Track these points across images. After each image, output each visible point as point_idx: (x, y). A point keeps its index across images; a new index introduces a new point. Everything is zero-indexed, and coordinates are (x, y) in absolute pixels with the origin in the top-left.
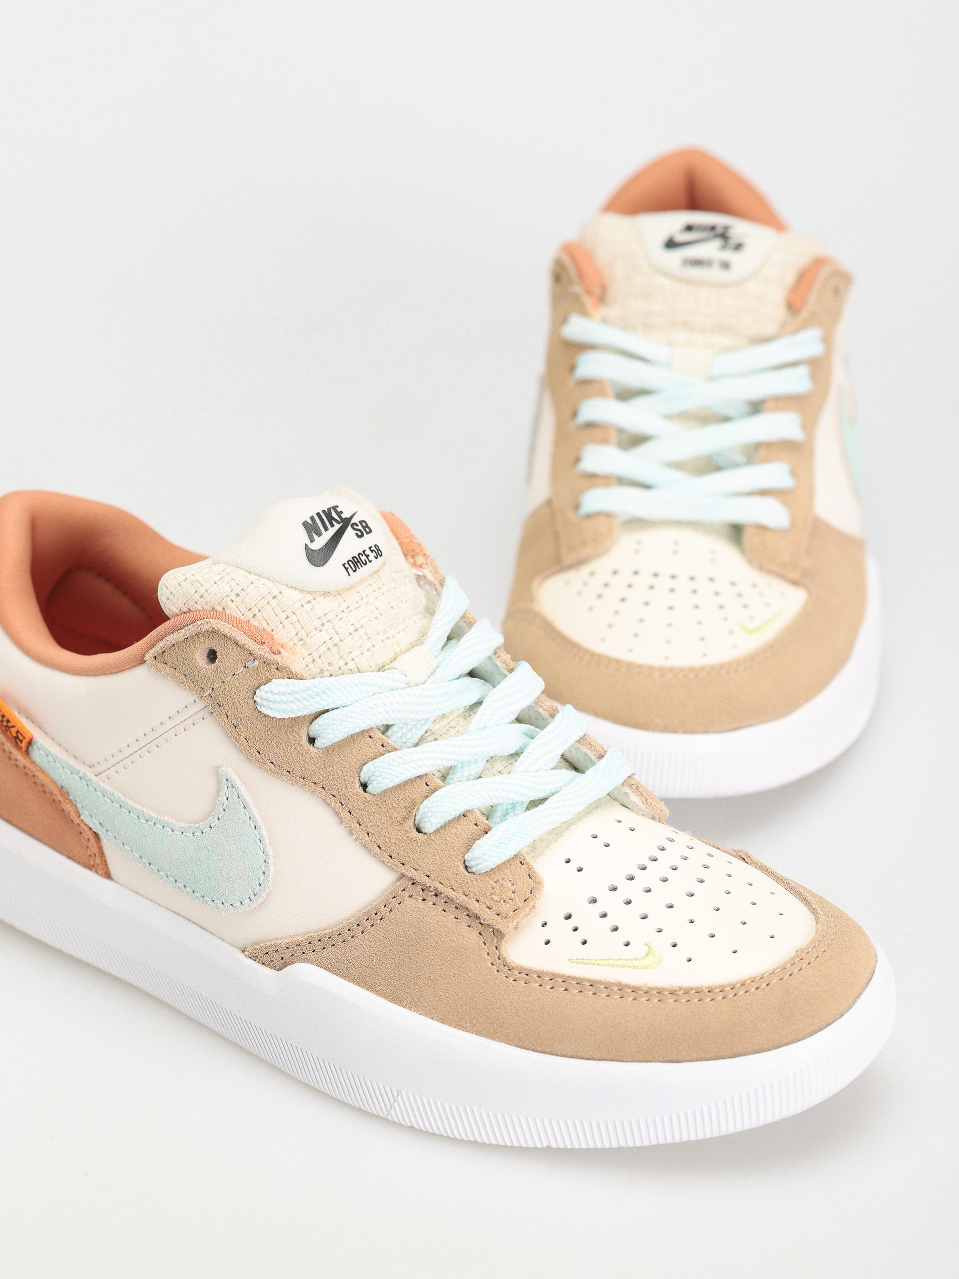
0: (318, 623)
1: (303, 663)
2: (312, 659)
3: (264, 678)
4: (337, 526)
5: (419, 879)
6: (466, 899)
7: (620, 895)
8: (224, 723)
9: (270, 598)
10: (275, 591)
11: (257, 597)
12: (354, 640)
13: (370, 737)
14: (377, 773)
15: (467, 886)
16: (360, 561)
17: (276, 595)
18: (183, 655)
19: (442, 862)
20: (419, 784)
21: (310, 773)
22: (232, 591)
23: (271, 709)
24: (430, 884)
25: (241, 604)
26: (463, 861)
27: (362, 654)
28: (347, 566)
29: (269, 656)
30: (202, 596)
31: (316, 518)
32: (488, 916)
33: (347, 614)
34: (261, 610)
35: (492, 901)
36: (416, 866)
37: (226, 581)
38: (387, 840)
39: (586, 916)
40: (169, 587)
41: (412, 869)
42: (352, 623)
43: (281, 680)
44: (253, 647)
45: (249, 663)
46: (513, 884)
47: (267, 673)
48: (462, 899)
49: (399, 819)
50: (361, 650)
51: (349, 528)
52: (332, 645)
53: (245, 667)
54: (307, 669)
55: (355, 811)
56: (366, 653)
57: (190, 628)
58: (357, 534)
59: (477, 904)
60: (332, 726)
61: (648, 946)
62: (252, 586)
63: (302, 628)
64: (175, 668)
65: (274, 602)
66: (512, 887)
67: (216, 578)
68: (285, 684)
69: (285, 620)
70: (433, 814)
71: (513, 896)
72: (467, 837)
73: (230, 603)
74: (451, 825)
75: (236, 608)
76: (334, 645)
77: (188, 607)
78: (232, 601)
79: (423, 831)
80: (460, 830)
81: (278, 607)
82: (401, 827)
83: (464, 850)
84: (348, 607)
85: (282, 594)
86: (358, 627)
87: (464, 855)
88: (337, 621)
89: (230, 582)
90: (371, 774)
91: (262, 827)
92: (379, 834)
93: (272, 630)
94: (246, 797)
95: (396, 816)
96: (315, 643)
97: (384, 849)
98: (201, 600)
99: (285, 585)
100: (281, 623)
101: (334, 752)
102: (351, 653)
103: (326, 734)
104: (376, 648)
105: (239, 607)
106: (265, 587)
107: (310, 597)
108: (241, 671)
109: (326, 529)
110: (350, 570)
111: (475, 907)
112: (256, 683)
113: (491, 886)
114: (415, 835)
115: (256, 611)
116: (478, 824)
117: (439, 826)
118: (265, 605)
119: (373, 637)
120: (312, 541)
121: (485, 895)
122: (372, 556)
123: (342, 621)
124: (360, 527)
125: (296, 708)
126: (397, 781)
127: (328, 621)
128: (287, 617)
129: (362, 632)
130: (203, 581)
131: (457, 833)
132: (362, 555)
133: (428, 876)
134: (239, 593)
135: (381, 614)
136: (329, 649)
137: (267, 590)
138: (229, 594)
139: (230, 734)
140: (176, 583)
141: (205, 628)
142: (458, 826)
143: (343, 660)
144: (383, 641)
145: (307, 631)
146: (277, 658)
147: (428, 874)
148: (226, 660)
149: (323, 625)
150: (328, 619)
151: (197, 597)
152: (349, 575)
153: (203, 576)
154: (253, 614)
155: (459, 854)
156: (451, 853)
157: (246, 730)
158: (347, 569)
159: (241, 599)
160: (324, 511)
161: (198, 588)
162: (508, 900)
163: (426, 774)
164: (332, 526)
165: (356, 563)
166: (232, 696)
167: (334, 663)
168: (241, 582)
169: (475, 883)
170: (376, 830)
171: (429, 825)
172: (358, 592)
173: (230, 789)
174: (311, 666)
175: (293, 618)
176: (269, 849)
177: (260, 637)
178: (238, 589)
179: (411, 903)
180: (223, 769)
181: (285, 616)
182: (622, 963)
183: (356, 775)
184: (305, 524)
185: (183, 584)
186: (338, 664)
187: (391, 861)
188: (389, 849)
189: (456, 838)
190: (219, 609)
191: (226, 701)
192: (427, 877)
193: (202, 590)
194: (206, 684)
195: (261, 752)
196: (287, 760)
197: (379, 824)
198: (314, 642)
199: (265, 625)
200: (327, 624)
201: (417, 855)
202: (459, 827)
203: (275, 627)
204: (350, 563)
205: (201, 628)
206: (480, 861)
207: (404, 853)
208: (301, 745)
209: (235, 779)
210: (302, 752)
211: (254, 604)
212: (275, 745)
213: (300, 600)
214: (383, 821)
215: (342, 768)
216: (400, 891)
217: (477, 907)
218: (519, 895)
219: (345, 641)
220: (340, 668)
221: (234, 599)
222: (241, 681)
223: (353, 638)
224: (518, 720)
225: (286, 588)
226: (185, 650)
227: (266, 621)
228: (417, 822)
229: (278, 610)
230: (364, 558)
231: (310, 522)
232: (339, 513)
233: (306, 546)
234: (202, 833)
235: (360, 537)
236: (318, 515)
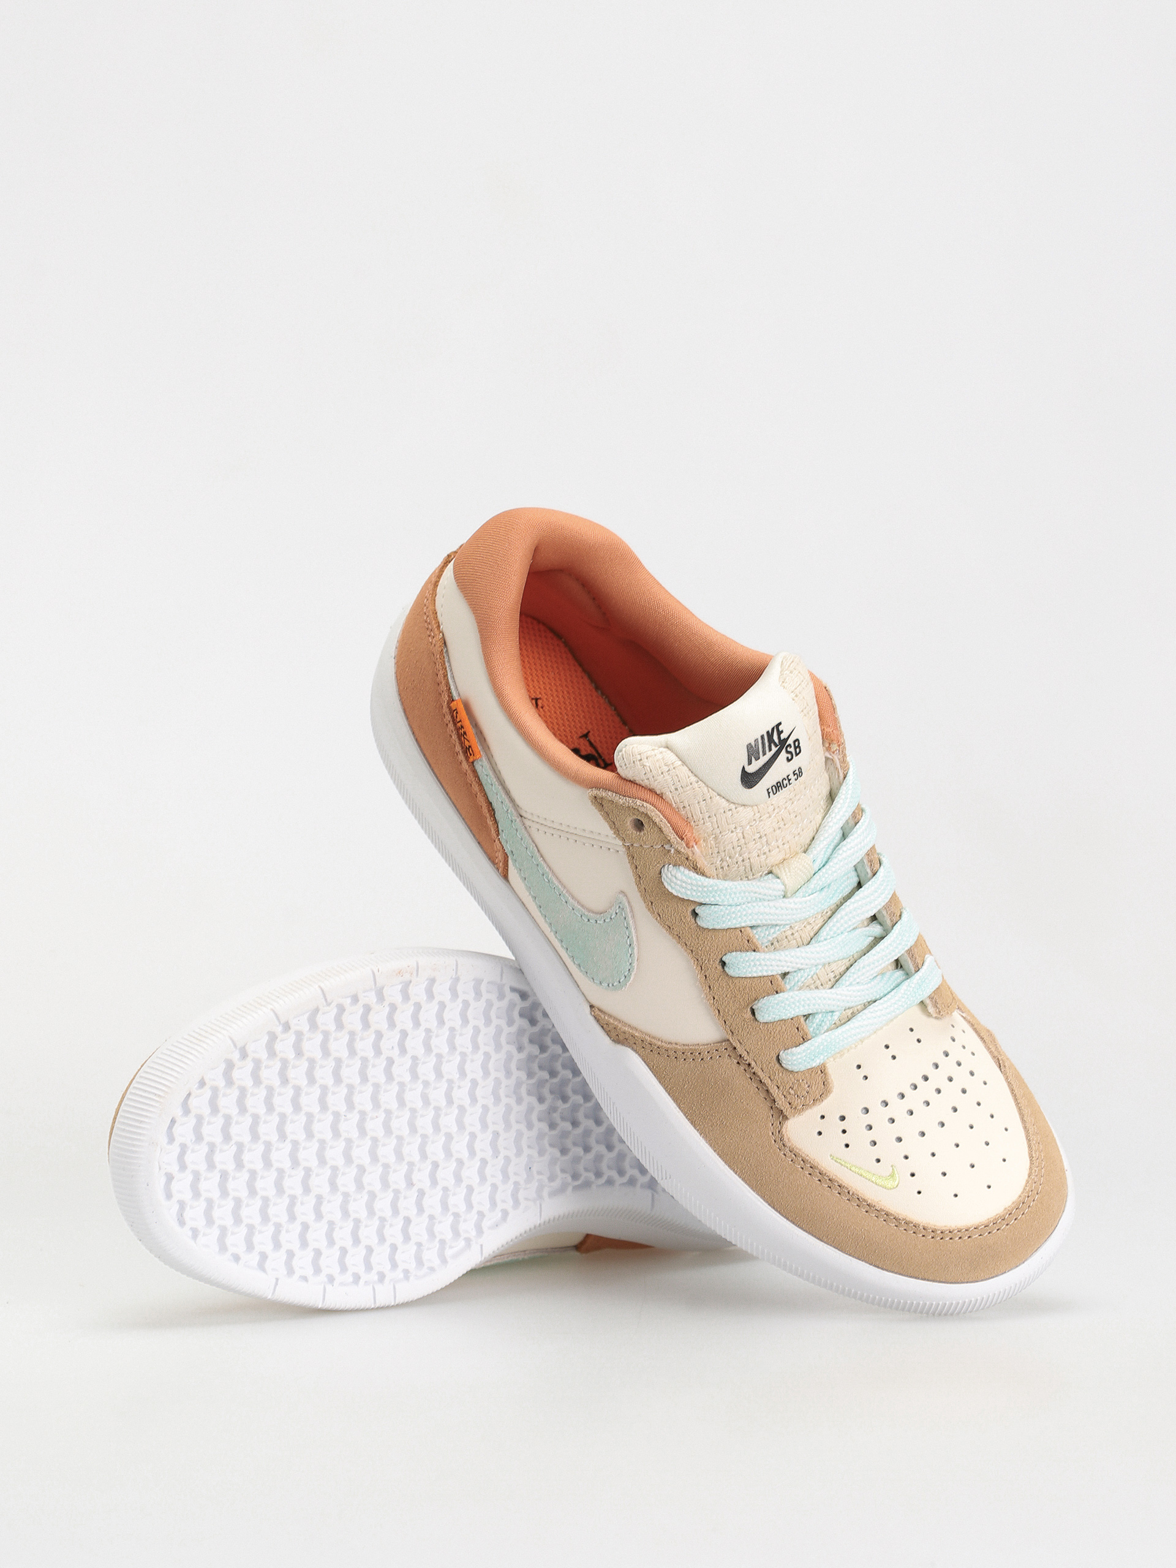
0: (732, 827)
1: (710, 851)
2: (717, 851)
3: (673, 862)
4: (775, 749)
5: (740, 1051)
6: (770, 1082)
7: (888, 1112)
9: (702, 799)
10: (707, 796)
11: (691, 795)
13: (741, 931)
14: (738, 963)
15: (774, 1074)
16: (782, 785)
17: (707, 798)
19: (762, 1048)
21: (685, 937)
23: (672, 887)
24: (747, 1058)
26: (778, 1054)
27: (759, 855)
28: (770, 790)
29: (684, 849)
31: (760, 740)
32: (781, 1103)
35: (788, 1093)
36: (741, 1041)
38: (726, 1010)
39: (856, 1122)
41: (738, 1041)
43: (687, 870)
44: (674, 839)
45: (666, 846)
46: (809, 1086)
47: (677, 860)
48: (767, 1081)
50: (759, 853)
51: (784, 750)
53: (662, 846)
55: (709, 979)
56: (762, 856)
57: (630, 801)
58: (788, 758)
59: (777, 1089)
61: (893, 1169)
62: (690, 786)
63: (718, 827)
64: (608, 815)
65: (703, 803)
66: (808, 1088)
68: (689, 875)
69: (707, 818)
70: (770, 1010)
71: (805, 1095)
72: (787, 1038)
75: (672, 798)
76: (738, 846)
77: (635, 779)
78: (671, 792)
79: (757, 1017)
83: (782, 1046)
85: (712, 799)
87: (780, 1051)
88: (747, 827)
90: (732, 961)
91: (636, 948)
92: (722, 1002)
93: (693, 823)
94: (630, 922)
97: (722, 1015)
98: (647, 781)
99: (716, 792)
100: (703, 819)
101: (709, 933)
105: (675, 798)
106: (701, 790)
107: (732, 806)
108: (658, 847)
109: (764, 754)
110: (771, 794)
111: (774, 1091)
112: (666, 861)
113: (792, 1082)
114: (750, 1017)
116: (800, 1029)
117: (770, 1021)
120: (750, 763)
121: (785, 1086)
122: (793, 779)
124: (792, 749)
125: (692, 894)
126: (749, 975)
127: (741, 826)
128: (710, 817)
129: (764, 839)
132: (786, 779)
133: (748, 1052)
137: (701, 792)
141: (642, 810)
142: (784, 1026)
143: (741, 858)
144: (778, 847)
145: (721, 830)
146: (690, 851)
147: (749, 1050)
148: (649, 835)
149: (735, 828)
151: (644, 778)
152: (769, 797)
153: (654, 763)
154: (683, 806)
155: (777, 1048)
156: (772, 1045)
157: (647, 885)
158: (769, 793)
159: (679, 792)
160: (768, 732)
161: (647, 772)
162: (801, 1096)
164: (770, 750)
165: (779, 787)
167: (734, 858)
168: (683, 779)
169: (781, 1074)
170: (721, 999)
171: (764, 1017)
173: (621, 909)
174: (715, 855)
175: (714, 819)
176: (635, 964)
177: (682, 831)
178: (678, 785)
179: (727, 1061)
180: (620, 895)
181: (708, 816)
182: (869, 1176)
183: (721, 955)
184: (749, 747)
186: (737, 860)
187: (724, 1026)
188: (726, 1017)
189: (779, 1034)
190: (659, 792)
191: (639, 858)
192: (746, 1052)
194: (628, 839)
195: (653, 904)
196: (672, 919)
197: (725, 996)
200: (738, 828)
201: (745, 1033)
204: (774, 788)
206: (791, 1062)
207: (736, 1026)
208: (686, 917)
209: (627, 906)
210: (685, 921)
211: (687, 800)
212: (665, 907)
213: (724, 807)
215: (711, 946)
216: (723, 1049)
217: (776, 1091)
218: (810, 1095)
219: (749, 844)
220: (737, 863)
222: (656, 854)
223: (756, 843)
225: (717, 795)
226: (620, 811)
227: (692, 814)
228: (753, 1007)
229: (704, 809)
230: (785, 782)
231: (753, 744)
232: (780, 733)
233: (744, 768)
234: (589, 920)
235: (789, 760)
236: (762, 737)
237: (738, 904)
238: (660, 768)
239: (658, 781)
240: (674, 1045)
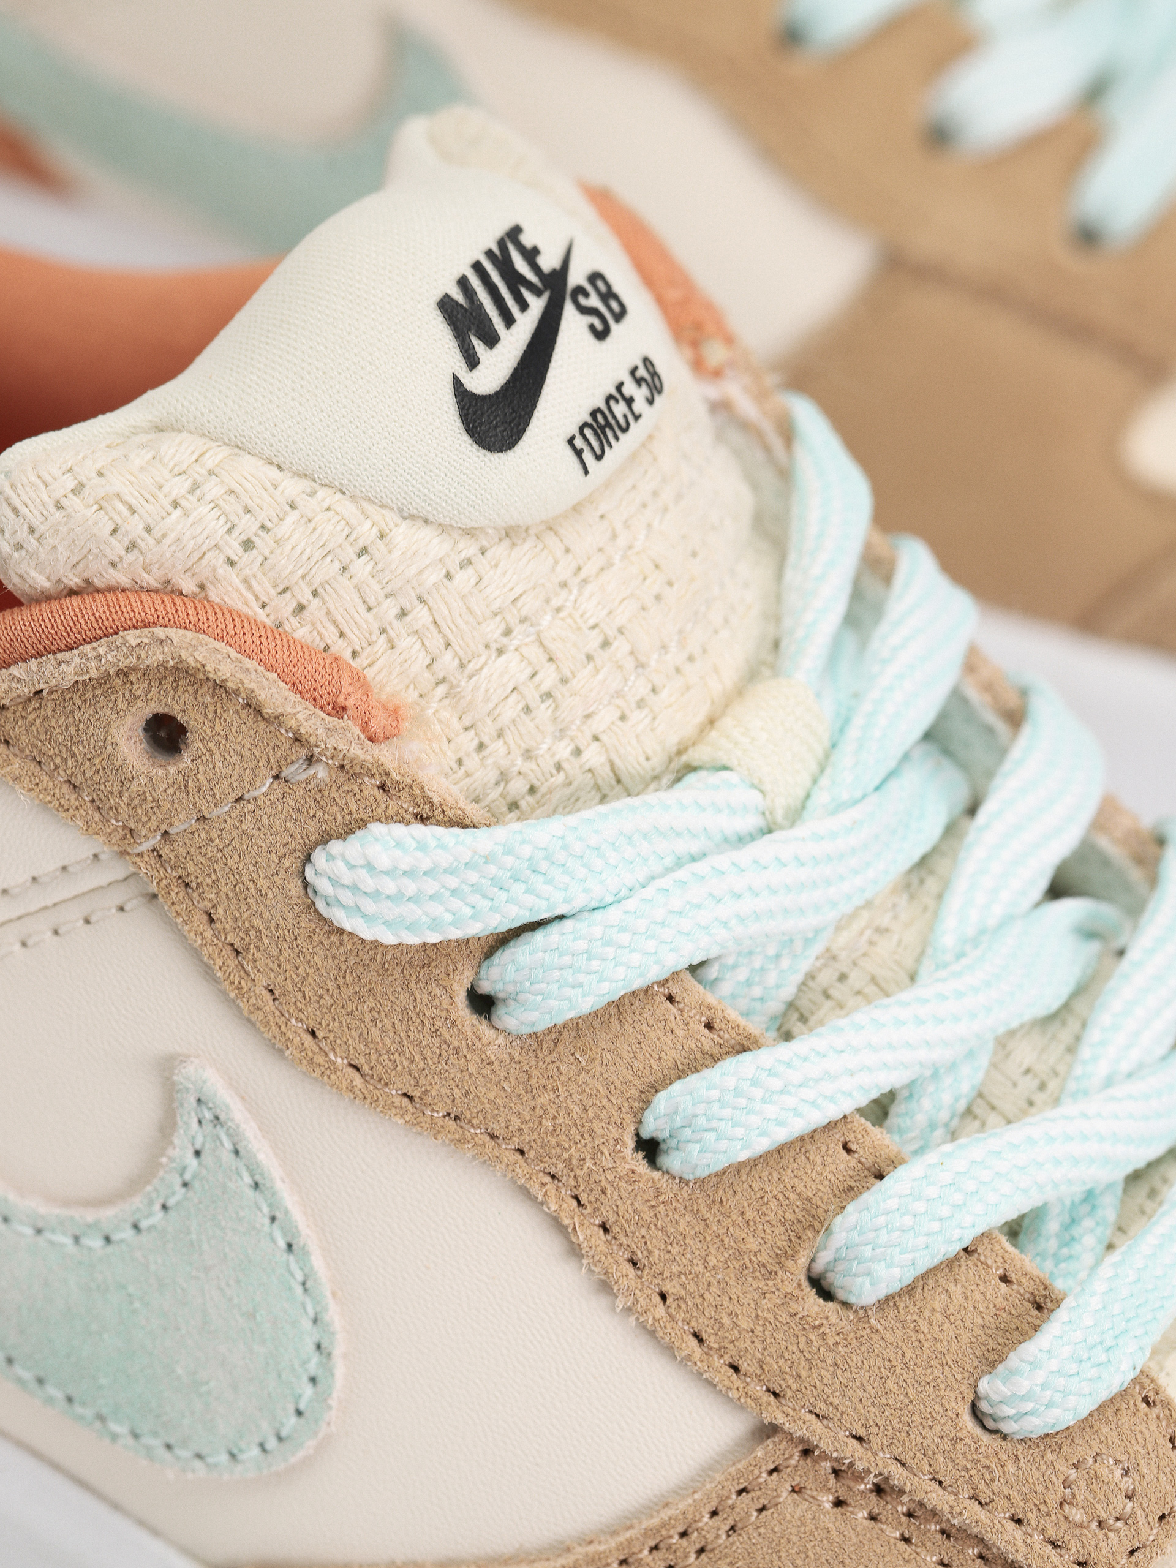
0: (493, 630)
1: (449, 753)
2: (476, 743)
3: (339, 816)
4: (537, 305)
5: (831, 1448)
6: (982, 1514)
8: (199, 938)
9: (350, 552)
10: (366, 533)
11: (308, 550)
12: (600, 677)
13: (670, 998)
14: (702, 1121)
15: (987, 1476)
16: (612, 422)
17: (367, 543)
18: (73, 730)
19: (907, 1401)
20: (824, 1148)
21: (479, 1108)
22: (230, 530)
23: (364, 916)
24: (867, 1465)
25: (259, 575)
26: (972, 1397)
27: (623, 718)
28: (579, 443)
29: (359, 753)
30: (132, 546)
31: (475, 282)
33: (575, 592)
34: (320, 590)
35: (1064, 1525)
36: (822, 1407)
37: (208, 498)
38: (726, 1321)
40: (23, 510)
41: (809, 1417)
42: (591, 622)
43: (399, 829)
44: (311, 722)
45: (292, 768)
46: (1126, 1472)
47: (351, 802)
48: (971, 1515)
49: (764, 1258)
50: (618, 707)
51: (569, 309)
52: (537, 697)
53: (277, 777)
54: (461, 772)
55: (622, 1228)
56: (635, 716)
57: (102, 651)
58: (592, 327)
59: (1018, 1533)
60: (557, 973)
62: (293, 516)
63: (448, 645)
64: (40, 763)
65: (362, 568)
66: (1126, 1479)
67: (178, 487)
68: (414, 845)
69: (396, 623)
70: (878, 1251)
71: (1128, 1509)
72: (980, 1321)
73: (223, 570)
74: (931, 1283)
75: (242, 588)
76: (541, 697)
77: (86, 575)
78: (231, 563)
79: (841, 1295)
80: (958, 1299)
81: (373, 583)
82: (771, 1283)
83: (976, 1363)
84: (579, 569)
85: (386, 540)
86: (611, 633)
87: (976, 1381)
88: (548, 617)
89: (222, 503)
90: (679, 1122)
91: (313, 1247)
92: (699, 1301)
93: (355, 654)
94: (261, 1157)
95: (755, 1248)
96: (487, 691)
97: (716, 1346)
98: (131, 557)
99: (392, 509)
100: (383, 631)
101: (560, 1048)
102: (588, 716)
103: (539, 998)
104: (664, 694)
105: (254, 583)
106: (334, 521)
107: (469, 549)
108: (264, 789)
109: (509, 321)
110: (587, 456)
112: (313, 829)
113: (1062, 1478)
114: (816, 1308)
115: (304, 595)
116: (1013, 1277)
117: (896, 1287)
118: (334, 578)
119: (653, 663)
120: (472, 362)
121: (1042, 1507)
122: (639, 394)
123: (562, 614)
124: (594, 301)
125: (448, 917)
126: (763, 1145)
127: (523, 620)
128: (403, 614)
129: (621, 647)
130: (136, 499)
131: (952, 1310)
132: (617, 401)
133: (860, 1439)
134: (254, 539)
135: (670, 584)
136: (527, 709)
137: (339, 528)
138: (221, 543)
139: (219, 974)
140: (46, 498)
141: (155, 657)
142: (952, 1287)
143: (566, 741)
144: (678, 670)
145: (461, 653)
146: (384, 755)
147: (862, 1432)
148: (217, 756)
149: (508, 632)
150: (524, 613)
151: (117, 547)
152: (586, 472)
153: (132, 479)
154: (294, 604)
155: (959, 1377)
156: (936, 1374)
157: (275, 967)
158: (579, 453)
159: (260, 559)
160: (489, 253)
161: (119, 521)
162: (1111, 1522)
163: (845, 1117)
164: (524, 306)
165: (603, 429)
166: (231, 863)
167: (541, 752)
168: (258, 501)
169: (1011, 1467)
170: (692, 1287)
171: (868, 1286)
172: (602, 517)
173: (208, 1127)
174: (472, 762)
175: (420, 616)
176: (333, 1314)
177: (330, 688)
178: (248, 526)
179: (798, 1513)
180: (190, 1069)
181: (395, 611)
183: (629, 1118)
184: (446, 305)
185: (73, 503)
186: (553, 755)
187: (739, 1383)
188: (731, 1346)
189: (947, 1325)
190: (188, 586)
191: (209, 876)
192: (855, 1442)
193: (134, 527)
194: (144, 819)
195: (320, 1034)
196: (406, 1063)
197: (701, 1268)
198: (482, 690)
199: (330, 635)
200: (518, 630)
201: (823, 1372)
202: (956, 1290)
203: (364, 645)
204: (588, 432)
205: (138, 657)
206: (1029, 1406)
207: (781, 1362)
208: (454, 1023)
209: (228, 1100)
210: (456, 1043)
211: (300, 572)
212: (368, 1017)
213: (440, 560)
214: (712, 1261)
215: (584, 1097)
216: (764, 1475)
217: (1019, 1543)
218: (1145, 1505)
219: (574, 682)
220: (559, 767)
221: (235, 558)
222: (265, 821)
223: (597, 671)
224: (1057, 890)
225: (399, 520)
226: (78, 715)
227: (336, 624)
228: (819, 1267)
229: (374, 592)
230: (620, 409)
231: (458, 296)
232: (531, 255)
233: (457, 383)
234: (108, 1239)
235: (601, 334)
236: (477, 267)
237: (624, 892)
238: (161, 487)
239: (172, 537)
240: (580, 1551)
